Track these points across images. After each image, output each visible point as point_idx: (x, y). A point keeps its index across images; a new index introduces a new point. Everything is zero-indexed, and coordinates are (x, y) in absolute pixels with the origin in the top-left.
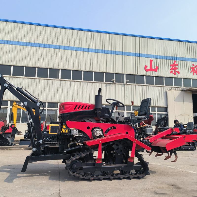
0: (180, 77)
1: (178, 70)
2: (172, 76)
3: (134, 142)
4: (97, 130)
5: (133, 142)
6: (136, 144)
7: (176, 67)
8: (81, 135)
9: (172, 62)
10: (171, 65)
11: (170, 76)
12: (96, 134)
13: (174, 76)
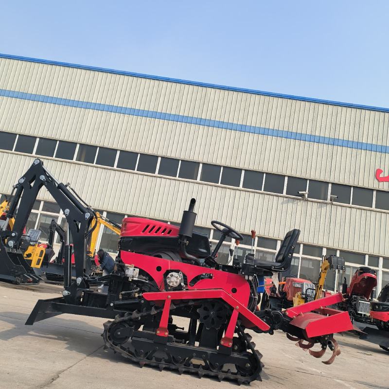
3: (236, 309)
4: (172, 276)
5: (234, 308)
6: (239, 313)
8: (144, 279)
12: (170, 282)
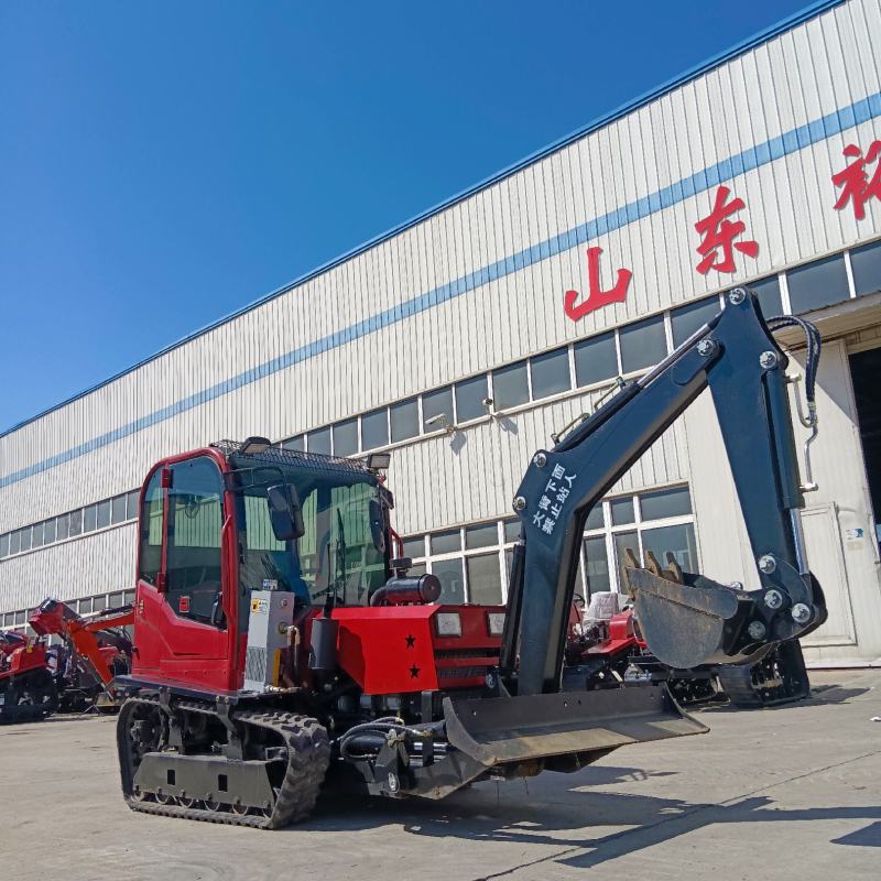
0: (765, 270)
1: (744, 237)
2: (714, 288)
7: (733, 219)
9: (704, 206)
10: (700, 227)
11: (702, 293)
13: (727, 280)
